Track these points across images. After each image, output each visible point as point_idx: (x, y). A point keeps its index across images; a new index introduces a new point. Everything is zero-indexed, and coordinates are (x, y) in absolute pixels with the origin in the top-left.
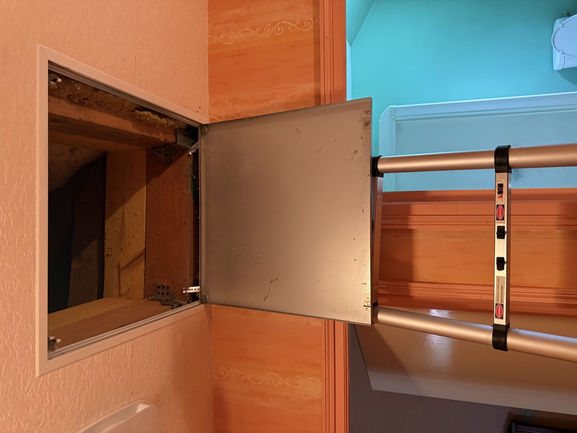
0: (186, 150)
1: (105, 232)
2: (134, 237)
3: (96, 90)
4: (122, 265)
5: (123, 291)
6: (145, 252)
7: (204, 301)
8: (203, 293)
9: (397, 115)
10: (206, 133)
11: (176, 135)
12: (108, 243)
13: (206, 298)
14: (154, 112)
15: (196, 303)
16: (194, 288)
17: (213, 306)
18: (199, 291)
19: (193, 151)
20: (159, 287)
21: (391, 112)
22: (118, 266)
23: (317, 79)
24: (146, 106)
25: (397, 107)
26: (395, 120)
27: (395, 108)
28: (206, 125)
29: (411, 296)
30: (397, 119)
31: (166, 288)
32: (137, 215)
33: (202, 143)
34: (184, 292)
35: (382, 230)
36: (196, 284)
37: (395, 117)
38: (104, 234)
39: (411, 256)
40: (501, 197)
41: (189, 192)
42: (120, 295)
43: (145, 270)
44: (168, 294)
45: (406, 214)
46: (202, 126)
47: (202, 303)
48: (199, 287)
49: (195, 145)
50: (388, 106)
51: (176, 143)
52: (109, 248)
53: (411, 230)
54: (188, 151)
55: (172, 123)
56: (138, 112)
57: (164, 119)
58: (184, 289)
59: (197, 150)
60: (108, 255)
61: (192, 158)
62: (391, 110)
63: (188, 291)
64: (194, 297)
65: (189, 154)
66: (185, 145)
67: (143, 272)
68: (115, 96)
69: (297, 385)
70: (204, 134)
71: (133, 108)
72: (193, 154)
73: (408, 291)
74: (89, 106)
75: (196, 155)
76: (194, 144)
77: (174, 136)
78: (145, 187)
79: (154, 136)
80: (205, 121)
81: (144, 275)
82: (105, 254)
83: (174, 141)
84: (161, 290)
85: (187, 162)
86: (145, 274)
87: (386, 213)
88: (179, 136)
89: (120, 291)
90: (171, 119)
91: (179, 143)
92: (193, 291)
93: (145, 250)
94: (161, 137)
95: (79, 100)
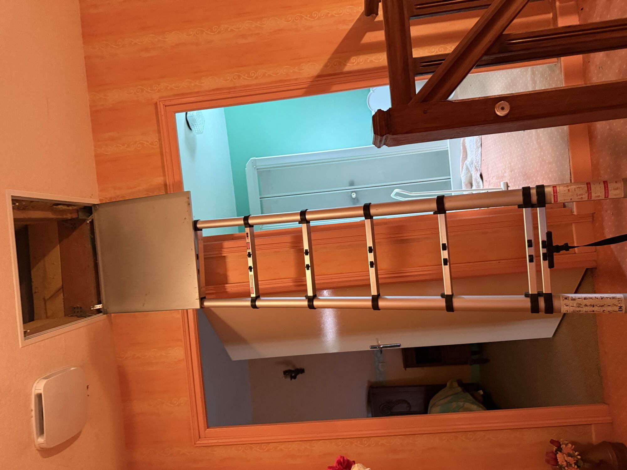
0: (85, 220)
1: (32, 277)
2: (53, 278)
3: (32, 202)
4: (47, 298)
5: (49, 315)
6: (62, 287)
7: (106, 313)
8: (105, 308)
9: (257, 165)
10: (98, 209)
11: (78, 212)
12: (34, 285)
13: (107, 311)
14: (64, 205)
15: (101, 314)
16: (98, 306)
17: (113, 315)
18: (102, 307)
19: (90, 220)
20: (75, 308)
21: (252, 162)
22: (44, 299)
23: (164, 175)
24: (59, 203)
25: (256, 158)
26: (256, 169)
27: (255, 159)
28: (98, 205)
29: (227, 292)
30: (258, 167)
31: (79, 308)
32: (54, 264)
33: (95, 216)
34: (92, 309)
35: (205, 258)
36: (99, 303)
37: (256, 166)
38: (31, 279)
39: (226, 270)
40: (248, 239)
41: (89, 246)
42: (47, 317)
43: (64, 299)
44: (81, 312)
45: (221, 248)
46: (95, 205)
47: (104, 314)
48: (102, 305)
49: (91, 217)
50: (250, 159)
51: (78, 218)
52: (36, 288)
53: (224, 256)
54: (87, 220)
55: (75, 208)
56: (55, 207)
57: (70, 207)
58: (92, 307)
59: (93, 220)
60: (35, 292)
61: (90, 225)
62: (252, 161)
63: (95, 308)
64: (99, 311)
65: (87, 223)
66: (84, 217)
67: (62, 300)
68: (42, 202)
69: (169, 353)
70: (96, 210)
71: (52, 205)
72: (90, 222)
73: (225, 289)
74: (28, 210)
75: (92, 223)
76: (90, 215)
77: (77, 214)
78: (59, 246)
79: (65, 217)
80: (96, 202)
81: (63, 303)
82: (33, 292)
83: (77, 217)
84: (76, 310)
85: (86, 228)
86: (64, 301)
87: (206, 249)
88: (80, 213)
89: (47, 315)
90: (74, 206)
91: (80, 217)
92: (98, 308)
93: (63, 285)
94: (69, 216)
95: (23, 208)
